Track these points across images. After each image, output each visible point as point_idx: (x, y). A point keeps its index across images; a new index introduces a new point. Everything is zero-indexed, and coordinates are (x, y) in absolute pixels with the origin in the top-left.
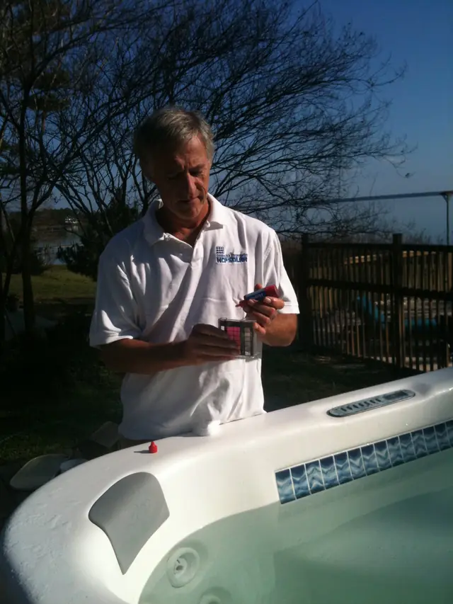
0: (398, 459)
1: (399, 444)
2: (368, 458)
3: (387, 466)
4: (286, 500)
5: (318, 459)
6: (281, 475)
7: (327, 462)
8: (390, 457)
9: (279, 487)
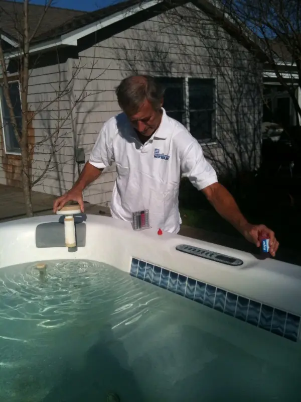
0: (200, 298)
1: (205, 290)
2: (181, 283)
3: (191, 297)
4: (132, 275)
5: (154, 265)
6: (135, 261)
7: (158, 269)
8: (195, 293)
9: (132, 266)
